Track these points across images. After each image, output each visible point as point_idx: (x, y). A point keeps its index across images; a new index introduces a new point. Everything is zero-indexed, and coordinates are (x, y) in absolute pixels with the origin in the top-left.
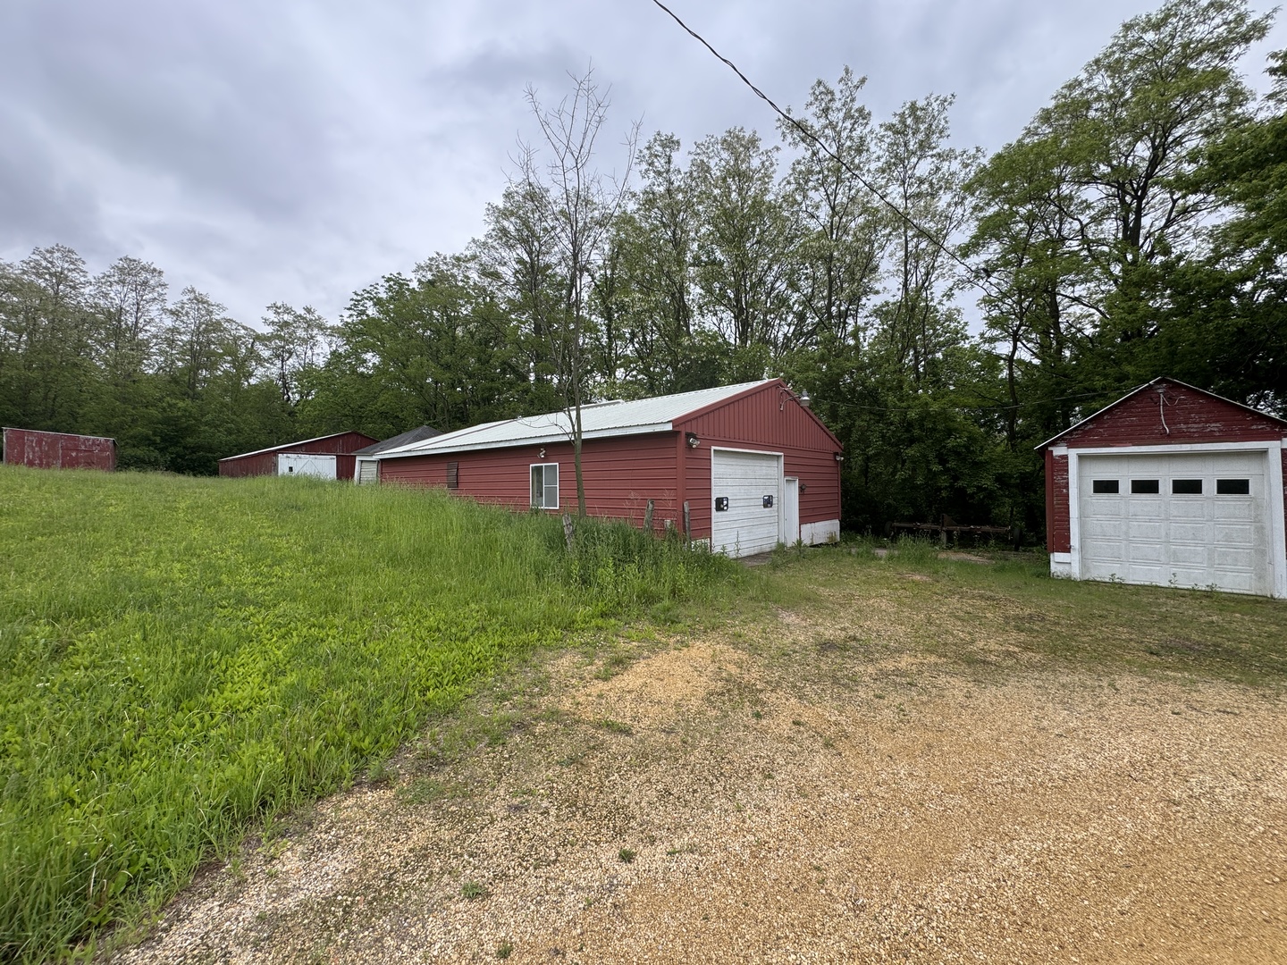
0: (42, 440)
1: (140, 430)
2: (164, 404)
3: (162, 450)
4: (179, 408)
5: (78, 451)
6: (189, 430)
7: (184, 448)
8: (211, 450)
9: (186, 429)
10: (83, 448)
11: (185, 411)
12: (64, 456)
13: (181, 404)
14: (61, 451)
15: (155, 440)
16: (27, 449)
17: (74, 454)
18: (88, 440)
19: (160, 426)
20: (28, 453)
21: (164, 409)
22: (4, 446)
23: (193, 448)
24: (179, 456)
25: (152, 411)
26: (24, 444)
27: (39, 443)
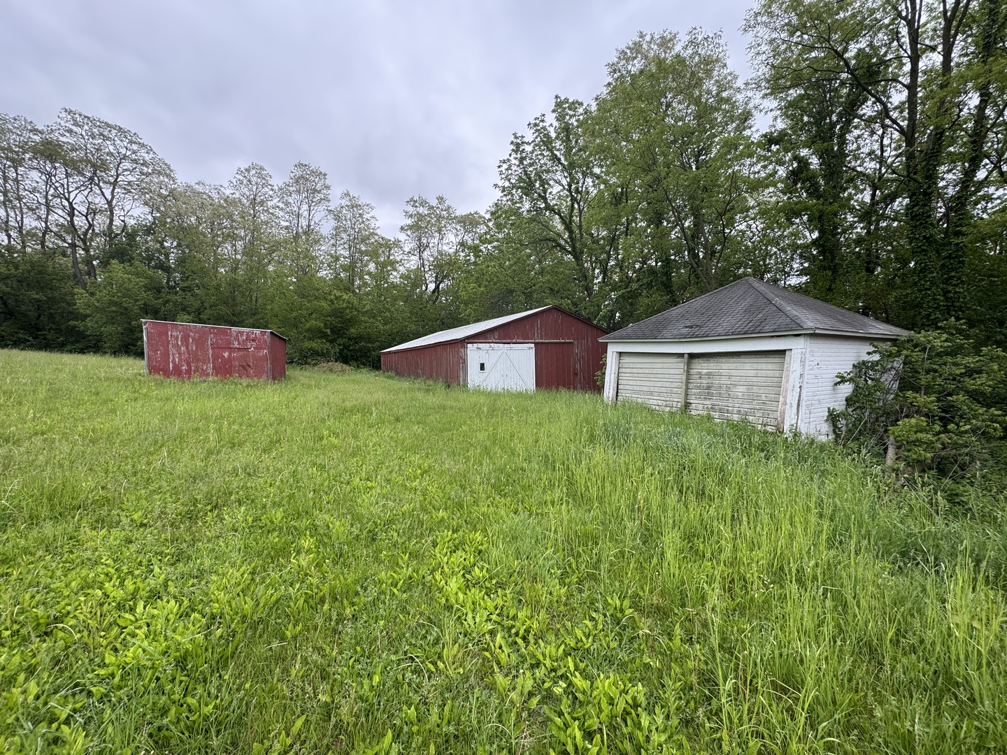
0: (189, 336)
1: (314, 323)
2: (332, 297)
3: (331, 342)
4: (344, 300)
5: (231, 349)
6: (351, 322)
7: (349, 339)
8: (369, 340)
9: (349, 320)
10: (236, 345)
11: (349, 302)
12: (216, 357)
13: (345, 297)
14: (211, 351)
15: (326, 333)
16: (172, 350)
17: (226, 355)
18: (242, 333)
19: (329, 319)
20: (173, 355)
21: (331, 301)
22: (145, 346)
23: (356, 338)
24: (346, 347)
25: (324, 304)
26: (168, 342)
27: (185, 339)
